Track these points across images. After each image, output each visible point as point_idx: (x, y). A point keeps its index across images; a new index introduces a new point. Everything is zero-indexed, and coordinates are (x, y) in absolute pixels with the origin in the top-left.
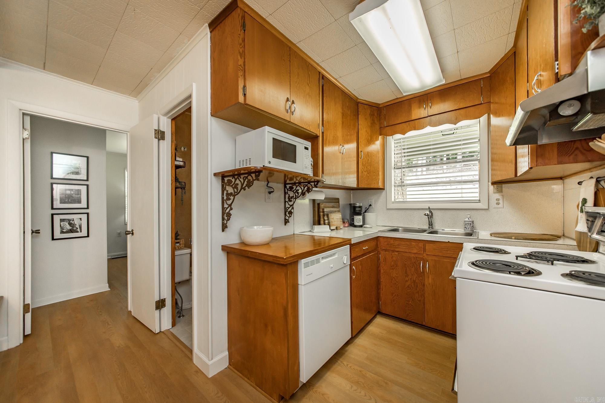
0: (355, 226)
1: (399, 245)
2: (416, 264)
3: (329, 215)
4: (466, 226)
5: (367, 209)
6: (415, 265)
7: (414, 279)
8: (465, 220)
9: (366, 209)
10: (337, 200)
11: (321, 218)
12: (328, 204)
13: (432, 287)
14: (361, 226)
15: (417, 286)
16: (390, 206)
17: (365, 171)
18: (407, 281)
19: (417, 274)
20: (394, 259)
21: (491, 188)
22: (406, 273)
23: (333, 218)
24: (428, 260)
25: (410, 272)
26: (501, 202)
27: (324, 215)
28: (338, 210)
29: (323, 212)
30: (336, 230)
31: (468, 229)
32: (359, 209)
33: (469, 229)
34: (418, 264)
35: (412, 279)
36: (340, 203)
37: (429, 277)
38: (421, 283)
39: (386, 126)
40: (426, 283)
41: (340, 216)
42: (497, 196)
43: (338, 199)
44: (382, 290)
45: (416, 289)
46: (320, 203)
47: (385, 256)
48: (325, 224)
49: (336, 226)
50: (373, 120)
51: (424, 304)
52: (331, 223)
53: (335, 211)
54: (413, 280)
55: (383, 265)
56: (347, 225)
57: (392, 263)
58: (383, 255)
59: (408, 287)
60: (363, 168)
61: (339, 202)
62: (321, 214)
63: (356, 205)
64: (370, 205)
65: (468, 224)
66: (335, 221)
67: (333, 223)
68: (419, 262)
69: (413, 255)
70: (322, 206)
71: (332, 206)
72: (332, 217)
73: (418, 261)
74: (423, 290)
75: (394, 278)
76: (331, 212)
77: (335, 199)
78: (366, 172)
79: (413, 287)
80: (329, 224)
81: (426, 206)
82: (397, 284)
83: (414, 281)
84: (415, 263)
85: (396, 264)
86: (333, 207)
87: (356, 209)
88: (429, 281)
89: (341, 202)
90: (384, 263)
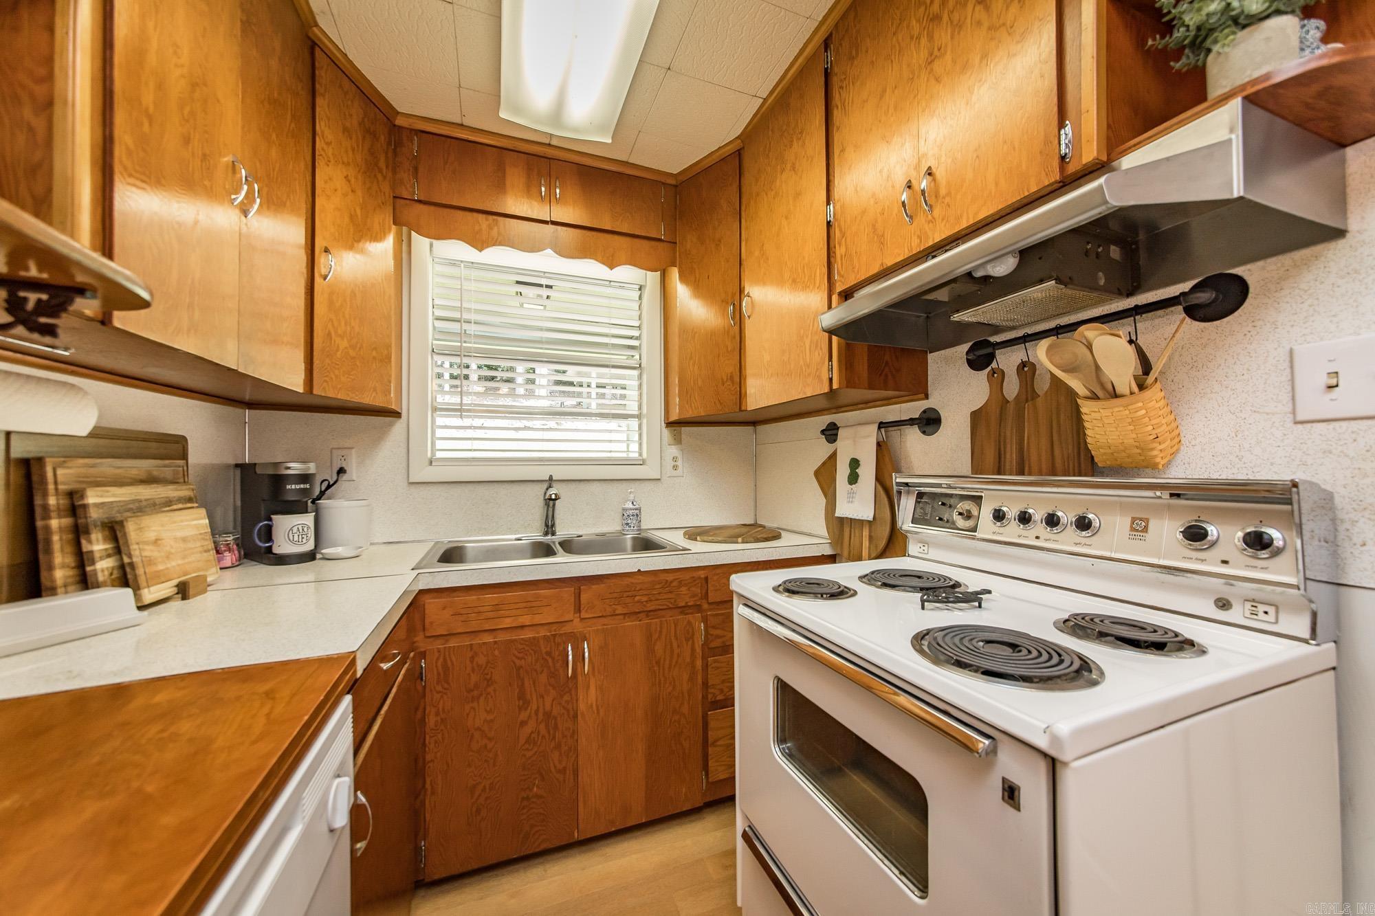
0: (282, 560)
1: (497, 607)
2: (553, 659)
3: (131, 527)
4: (629, 521)
5: (329, 487)
6: (551, 664)
7: (548, 707)
8: (627, 506)
9: (325, 485)
10: (174, 447)
11: (49, 551)
12: (108, 467)
13: (598, 713)
14: (310, 556)
15: (556, 727)
16: (422, 473)
17: (340, 332)
18: (523, 723)
19: (554, 688)
20: (481, 660)
21: (666, 432)
22: (522, 696)
23: (156, 542)
24: (587, 635)
25: (533, 689)
26: (679, 463)
27: (78, 532)
28: (184, 492)
29: (74, 506)
30: (177, 604)
31: (632, 528)
32: (302, 486)
33: (635, 528)
34: (559, 655)
35: (541, 710)
36: (192, 459)
37: (588, 687)
38: (568, 711)
39: (419, 201)
40: (582, 706)
41: (197, 527)
42: (673, 451)
43: (177, 442)
44: (433, 793)
45: (554, 738)
46: (40, 460)
47: (445, 659)
48: (85, 582)
49: (175, 582)
50: (372, 153)
51: (576, 773)
52: (140, 571)
53: (169, 503)
54: (545, 713)
55: (437, 696)
56: (229, 558)
57: (474, 678)
58: (438, 659)
59: (527, 742)
60: (331, 320)
61: (184, 456)
62: (54, 523)
63: (289, 468)
64: (341, 471)
65: (633, 515)
66: (168, 557)
67: (161, 567)
68: (561, 648)
69: (543, 632)
70: (60, 476)
71: (143, 476)
72: (151, 535)
73: (559, 644)
74: (574, 731)
75: (479, 729)
76: (141, 509)
77: (156, 441)
78: (342, 337)
79: (543, 737)
80: (125, 577)
81: (543, 473)
82: (490, 745)
83: (548, 715)
84: (549, 654)
85: (486, 679)
86: (150, 480)
87: (288, 487)
88: (588, 698)
89: (197, 456)
90: (439, 688)
